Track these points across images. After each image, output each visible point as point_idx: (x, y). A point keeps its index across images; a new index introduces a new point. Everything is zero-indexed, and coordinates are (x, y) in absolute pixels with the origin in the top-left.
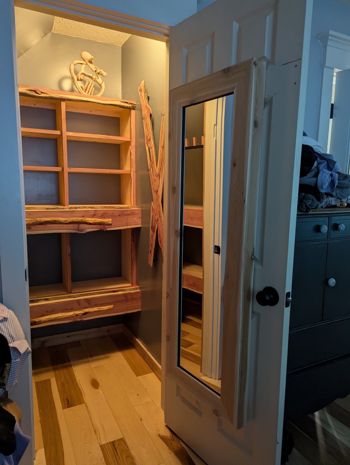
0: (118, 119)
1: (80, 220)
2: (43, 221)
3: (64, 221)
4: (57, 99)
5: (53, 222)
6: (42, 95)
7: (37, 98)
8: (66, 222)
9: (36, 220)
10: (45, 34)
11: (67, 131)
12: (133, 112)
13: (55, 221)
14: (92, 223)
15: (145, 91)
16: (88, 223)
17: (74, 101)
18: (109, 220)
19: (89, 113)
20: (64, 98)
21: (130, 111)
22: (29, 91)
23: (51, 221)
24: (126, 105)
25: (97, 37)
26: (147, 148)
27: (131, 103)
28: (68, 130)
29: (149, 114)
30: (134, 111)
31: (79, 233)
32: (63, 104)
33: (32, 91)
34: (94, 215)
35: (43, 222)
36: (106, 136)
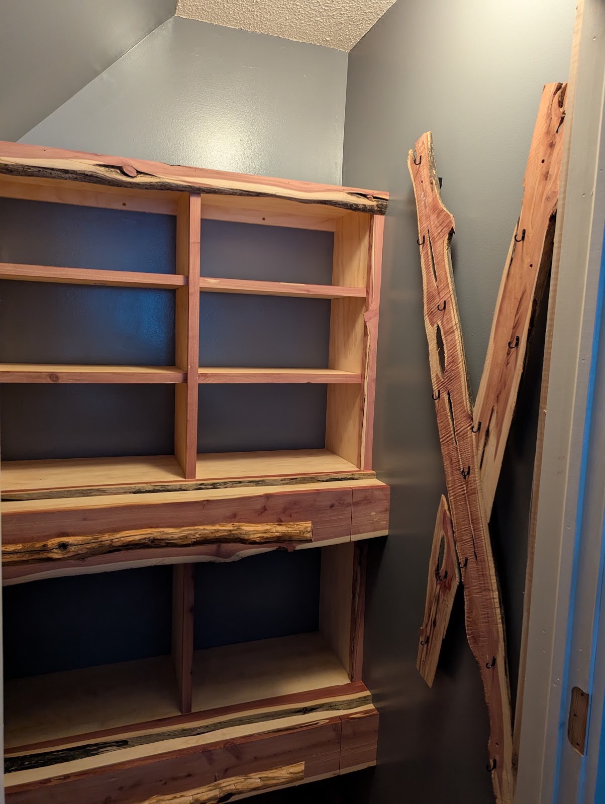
0: (330, 235)
1: (226, 533)
2: (118, 544)
3: (180, 538)
4: (179, 190)
5: (150, 543)
6: (140, 179)
7: (125, 187)
8: (185, 543)
9: (100, 539)
10: (160, 22)
11: (201, 276)
12: (379, 220)
13: (154, 540)
14: (258, 540)
15: (433, 163)
16: (247, 540)
17: (226, 194)
18: (304, 527)
19: (259, 221)
20: (197, 186)
21: (372, 218)
22: (102, 169)
23: (143, 541)
24: (361, 203)
25: (290, 25)
26: (431, 331)
27: (374, 198)
28: (203, 274)
29: (447, 230)
30: (383, 217)
31: (220, 563)
32: (196, 203)
33: (113, 170)
34: (265, 509)
35: (119, 546)
36: (304, 285)
